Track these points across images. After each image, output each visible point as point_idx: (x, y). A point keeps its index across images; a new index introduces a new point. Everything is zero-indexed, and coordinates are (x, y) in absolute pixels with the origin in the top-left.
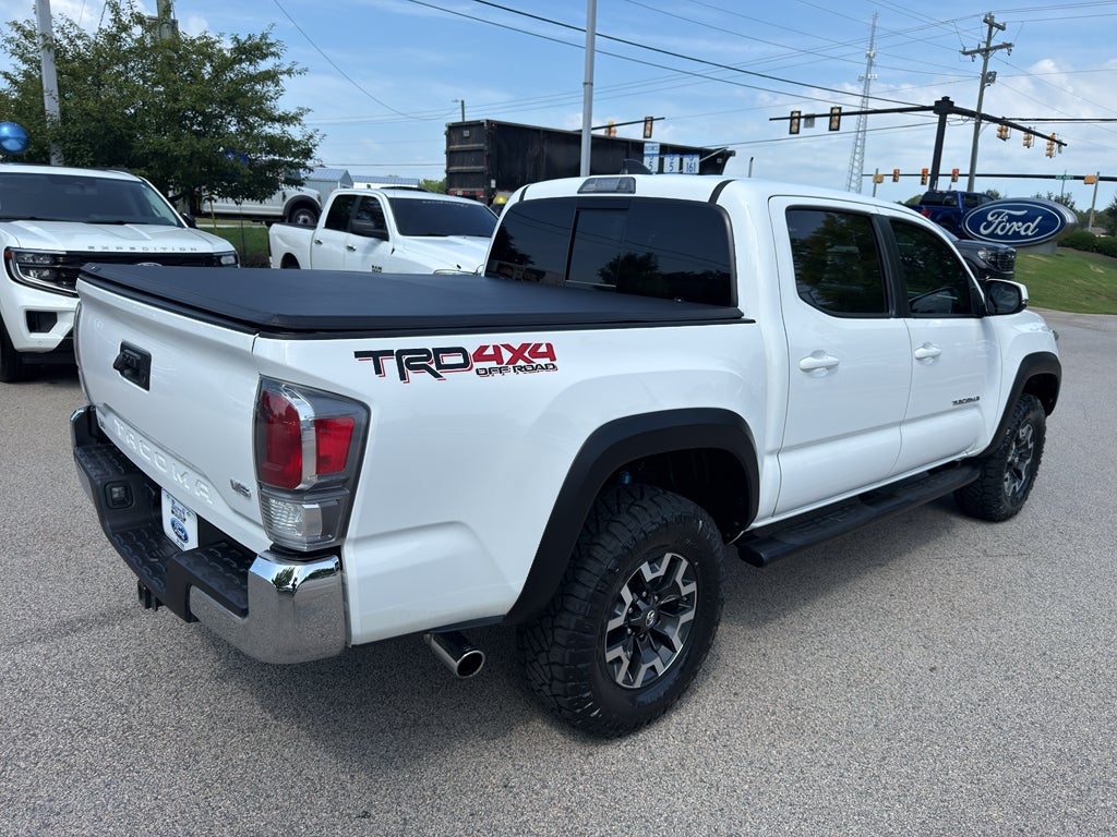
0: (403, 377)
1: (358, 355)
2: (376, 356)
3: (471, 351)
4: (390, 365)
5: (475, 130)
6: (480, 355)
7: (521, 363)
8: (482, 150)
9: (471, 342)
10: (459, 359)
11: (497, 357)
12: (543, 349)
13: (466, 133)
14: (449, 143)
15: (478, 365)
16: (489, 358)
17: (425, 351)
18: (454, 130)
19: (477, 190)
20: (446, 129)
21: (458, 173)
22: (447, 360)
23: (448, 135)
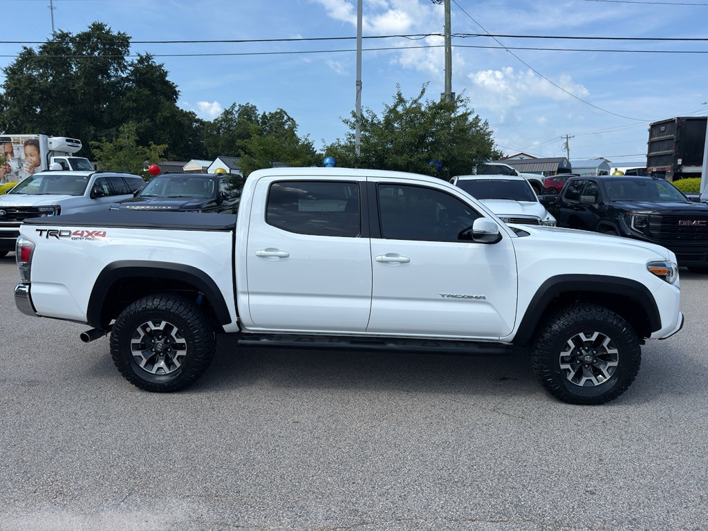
0: (47, 237)
1: (37, 230)
2: (41, 231)
3: (73, 232)
4: (45, 234)
5: (669, 125)
6: (75, 233)
7: (90, 237)
8: (673, 139)
9: (73, 229)
10: (68, 234)
11: (82, 234)
12: (102, 233)
13: (663, 128)
14: (651, 136)
15: (73, 236)
16: (78, 234)
17: (58, 231)
18: (655, 127)
19: (666, 167)
20: (649, 127)
21: (655, 156)
22: (63, 234)
23: (651, 131)
